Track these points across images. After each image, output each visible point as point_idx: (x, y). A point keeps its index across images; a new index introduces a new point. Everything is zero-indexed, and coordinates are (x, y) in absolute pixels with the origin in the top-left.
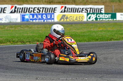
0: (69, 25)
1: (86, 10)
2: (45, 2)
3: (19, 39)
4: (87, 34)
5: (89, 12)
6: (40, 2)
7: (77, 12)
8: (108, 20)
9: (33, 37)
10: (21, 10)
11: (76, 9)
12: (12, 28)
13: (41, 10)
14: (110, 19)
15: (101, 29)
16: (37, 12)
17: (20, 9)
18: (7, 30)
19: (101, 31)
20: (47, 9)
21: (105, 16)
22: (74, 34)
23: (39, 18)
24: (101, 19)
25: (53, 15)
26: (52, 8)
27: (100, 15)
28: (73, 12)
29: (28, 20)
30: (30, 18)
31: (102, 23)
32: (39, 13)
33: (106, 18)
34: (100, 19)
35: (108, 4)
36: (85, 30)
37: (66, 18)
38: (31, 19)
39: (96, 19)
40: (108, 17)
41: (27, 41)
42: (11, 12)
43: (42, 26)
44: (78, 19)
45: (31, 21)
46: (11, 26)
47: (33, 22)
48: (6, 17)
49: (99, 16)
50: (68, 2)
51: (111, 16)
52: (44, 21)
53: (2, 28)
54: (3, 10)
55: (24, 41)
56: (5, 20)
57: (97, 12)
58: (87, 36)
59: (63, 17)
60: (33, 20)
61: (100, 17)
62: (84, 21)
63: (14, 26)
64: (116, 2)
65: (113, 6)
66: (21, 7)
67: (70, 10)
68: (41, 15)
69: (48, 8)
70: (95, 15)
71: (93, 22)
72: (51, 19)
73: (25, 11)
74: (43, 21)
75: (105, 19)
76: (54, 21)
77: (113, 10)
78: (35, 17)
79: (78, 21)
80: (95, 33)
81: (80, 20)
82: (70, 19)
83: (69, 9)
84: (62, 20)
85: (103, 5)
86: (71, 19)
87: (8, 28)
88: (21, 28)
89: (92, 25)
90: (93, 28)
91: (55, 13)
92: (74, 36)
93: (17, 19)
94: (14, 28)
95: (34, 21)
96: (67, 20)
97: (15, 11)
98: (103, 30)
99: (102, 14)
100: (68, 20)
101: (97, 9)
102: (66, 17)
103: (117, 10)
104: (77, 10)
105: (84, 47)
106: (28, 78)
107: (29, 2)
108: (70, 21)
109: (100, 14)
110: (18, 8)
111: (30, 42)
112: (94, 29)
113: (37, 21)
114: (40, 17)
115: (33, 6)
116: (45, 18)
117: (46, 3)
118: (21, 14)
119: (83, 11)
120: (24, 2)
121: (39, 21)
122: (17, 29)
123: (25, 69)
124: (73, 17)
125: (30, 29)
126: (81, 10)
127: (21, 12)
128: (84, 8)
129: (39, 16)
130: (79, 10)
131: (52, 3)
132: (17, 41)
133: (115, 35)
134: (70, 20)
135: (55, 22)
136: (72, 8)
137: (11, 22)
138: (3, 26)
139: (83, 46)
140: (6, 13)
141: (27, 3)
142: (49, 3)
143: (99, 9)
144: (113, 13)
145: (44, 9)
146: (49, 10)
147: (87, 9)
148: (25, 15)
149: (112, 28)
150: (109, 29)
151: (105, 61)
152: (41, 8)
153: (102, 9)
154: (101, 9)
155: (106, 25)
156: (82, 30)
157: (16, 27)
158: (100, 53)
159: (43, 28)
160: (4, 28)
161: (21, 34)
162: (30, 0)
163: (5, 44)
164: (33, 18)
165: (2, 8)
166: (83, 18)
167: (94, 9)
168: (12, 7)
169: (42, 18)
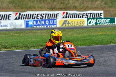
0: (70, 30)
2: (48, 8)
3: (24, 44)
4: (88, 38)
5: (89, 17)
6: (43, 8)
7: (78, 17)
8: (107, 25)
9: (37, 42)
10: (25, 17)
12: (17, 34)
14: (109, 24)
15: (101, 33)
17: (24, 15)
18: (12, 36)
19: (101, 35)
21: (105, 21)
22: (76, 39)
23: (42, 24)
24: (101, 24)
25: (55, 21)
26: (55, 14)
27: (100, 20)
28: (74, 17)
29: (32, 26)
31: (102, 27)
32: (42, 19)
33: (105, 22)
34: (99, 23)
35: (107, 9)
36: (86, 35)
37: (67, 23)
38: (34, 25)
39: (96, 23)
40: (107, 22)
41: (31, 46)
43: (45, 31)
44: (79, 24)
45: (35, 27)
46: (16, 32)
48: (11, 23)
50: (69, 8)
51: (110, 21)
52: (47, 26)
53: (7, 34)
54: (8, 17)
55: (29, 46)
56: (10, 27)
58: (88, 40)
59: (65, 23)
60: (36, 26)
62: (84, 26)
63: (19, 32)
64: (114, 7)
65: (112, 12)
66: (25, 13)
67: (72, 16)
68: (44, 21)
69: (51, 14)
70: (95, 19)
71: (93, 26)
72: (53, 24)
73: (29, 18)
74: (46, 26)
75: (105, 23)
76: (56, 26)
77: (112, 15)
78: (39, 23)
79: (79, 26)
80: (95, 37)
81: (81, 25)
82: (72, 24)
83: (70, 15)
84: (64, 25)
85: (102, 10)
86: (73, 24)
87: (13, 34)
88: (25, 34)
89: (92, 30)
90: (93, 33)
91: (57, 19)
93: (21, 25)
95: (38, 27)
96: (68, 25)
98: (102, 34)
99: (101, 18)
100: (70, 25)
102: (68, 22)
103: (115, 14)
107: (33, 9)
108: (72, 26)
110: (22, 15)
111: (34, 47)
112: (94, 33)
114: (43, 23)
115: (37, 13)
116: (47, 24)
117: (48, 10)
118: (25, 20)
119: (84, 17)
120: (27, 9)
121: (43, 26)
122: (21, 35)
123: (30, 73)
124: (75, 22)
125: (34, 35)
126: (82, 15)
129: (42, 22)
131: (54, 10)
132: (22, 46)
133: (113, 38)
135: (58, 27)
136: (73, 14)
137: (15, 28)
138: (9, 32)
139: (85, 50)
140: (11, 19)
141: (31, 10)
142: (51, 10)
144: (112, 17)
145: (47, 15)
146: (51, 16)
147: (87, 14)
148: (29, 21)
149: (111, 32)
150: (108, 33)
151: (105, 63)
152: (43, 14)
153: (101, 14)
155: (105, 30)
156: (83, 35)
157: (21, 33)
158: (100, 55)
159: (46, 33)
160: (10, 34)
161: (26, 40)
162: (33, 7)
163: (11, 49)
164: (37, 24)
165: (7, 15)
166: (83, 23)
167: (94, 14)
168: (16, 14)
169: (45, 24)
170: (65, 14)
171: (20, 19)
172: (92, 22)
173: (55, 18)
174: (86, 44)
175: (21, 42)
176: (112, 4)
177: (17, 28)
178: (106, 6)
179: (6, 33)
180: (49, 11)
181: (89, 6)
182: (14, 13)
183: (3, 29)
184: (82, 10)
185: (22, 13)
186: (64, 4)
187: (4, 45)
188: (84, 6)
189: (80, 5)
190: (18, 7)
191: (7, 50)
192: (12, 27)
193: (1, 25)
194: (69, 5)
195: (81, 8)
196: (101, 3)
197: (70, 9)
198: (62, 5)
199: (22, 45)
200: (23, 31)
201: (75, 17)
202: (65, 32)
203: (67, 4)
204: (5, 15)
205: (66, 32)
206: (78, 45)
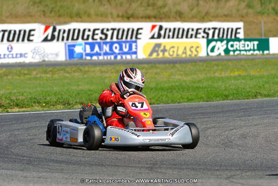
0: (167, 65)
1: (204, 32)
2: (118, 16)
3: (60, 96)
4: (205, 84)
5: (210, 37)
6: (106, 16)
7: (187, 37)
8: (252, 54)
9: (89, 93)
10: (66, 35)
11: (183, 30)
12: (47, 73)
13: (109, 33)
14: (257, 52)
15: (236, 74)
16: (101, 38)
17: (64, 32)
18: (36, 78)
19: (235, 78)
20: (121, 32)
21: (246, 46)
22: (177, 86)
23: (104, 51)
24: (237, 53)
25: (134, 45)
26: (133, 30)
27: (235, 43)
28: (177, 37)
29: (82, 56)
30: (85, 51)
31: (238, 59)
32: (105, 41)
33: (247, 48)
34: (234, 51)
35: (252, 19)
36: (201, 76)
37: (162, 51)
38: (87, 55)
39: (227, 51)
40: (252, 48)
41: (76, 102)
42: (46, 40)
43: (110, 68)
44: (189, 53)
45: (88, 58)
46: (44, 69)
47: (91, 60)
48: (35, 49)
49: (232, 46)
50: (166, 16)
51: (258, 45)
52: (116, 57)
53: (25, 74)
54: (27, 36)
55: (71, 102)
56: (33, 57)
58: (206, 90)
59: (157, 49)
60: (91, 55)
61: (235, 48)
62: (200, 57)
63: (51, 69)
64: (268, 14)
65: (263, 23)
67: (171, 34)
68: (108, 45)
69: (124, 30)
70: (225, 42)
71: (220, 57)
72: (130, 52)
73: (75, 37)
74: (112, 57)
75: (245, 50)
76: (137, 57)
77: (263, 32)
78: (97, 49)
79: (188, 56)
80: (222, 82)
81: (193, 55)
82: (171, 53)
83: (168, 31)
84: (154, 55)
85: (241, 21)
86: (173, 52)
87: (37, 74)
88: (65, 74)
89: (216, 65)
90: (220, 72)
91: (138, 41)
92: (177, 89)
93: (57, 55)
94: (50, 73)
95: (95, 58)
96: (164, 54)
97: (53, 38)
98: (239, 76)
99: (239, 40)
100: (167, 54)
101: (228, 29)
102: (162, 48)
103: (270, 31)
104: (185, 34)
105: (198, 113)
106: (73, 181)
107: (83, 18)
108: (171, 57)
109: (234, 41)
110: (60, 31)
111: (82, 104)
112: (221, 74)
113: (101, 58)
114: (108, 50)
115: (92, 26)
116: (117, 51)
117: (120, 19)
118: (65, 44)
119: (198, 36)
120: (71, 17)
121: (105, 57)
122: (56, 76)
123: (68, 163)
125: (85, 76)
126: (194, 33)
127: (65, 39)
128: (201, 29)
129: (104, 46)
130: (190, 32)
131: (131, 19)
132: (56, 102)
133: (263, 85)
135: (140, 60)
136: (175, 29)
137: (44, 61)
138: (28, 70)
139: (196, 112)
141: (80, 19)
142: (126, 19)
144: (263, 37)
146: (125, 34)
147: (207, 31)
148: (74, 46)
149: (258, 70)
150: (252, 73)
151: (241, 142)
152: (108, 30)
153: (238, 31)
154: (237, 29)
155: (246, 65)
156: (195, 76)
157: (56, 72)
158: (231, 124)
159: (112, 73)
160: (29, 75)
161: (66, 88)
162: (85, 13)
163: (29, 109)
164: (92, 52)
165: (25, 31)
166: (198, 49)
167: (222, 31)
168: (47, 29)
169: (110, 52)
170: (156, 30)
171: (55, 40)
172: (219, 49)
173: (134, 39)
174: (201, 98)
175: (55, 91)
176: (263, 7)
177: (48, 61)
178: (250, 11)
179: (22, 71)
180: (120, 22)
181: (212, 11)
183: (16, 63)
184: (195, 19)
185: (58, 28)
186: (155, 7)
187: (14, 98)
188: (199, 12)
189: (192, 10)
190: (51, 12)
191: (21, 110)
192: (37, 59)
193: (12, 55)
194: (166, 9)
195: (193, 17)
196: (239, 4)
197: (169, 18)
198: (150, 8)
199: (54, 99)
200: (62, 68)
201: (180, 36)
202: (155, 71)
203: (161, 7)
204: (20, 31)
206: (181, 100)
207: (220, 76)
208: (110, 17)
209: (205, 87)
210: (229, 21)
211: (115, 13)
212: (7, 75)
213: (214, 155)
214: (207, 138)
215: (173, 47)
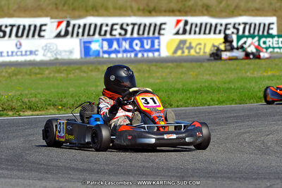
0: (194, 64)
1: (234, 27)
2: (139, 10)
3: (77, 98)
4: (238, 85)
5: (241, 33)
6: (126, 10)
7: (215, 33)
10: (81, 30)
11: (211, 25)
12: (61, 73)
13: (129, 29)
15: (270, 73)
16: (120, 34)
17: (79, 27)
18: (48, 78)
19: (269, 78)
20: (142, 28)
21: (280, 42)
22: (206, 87)
23: (123, 48)
24: (270, 50)
25: (156, 41)
26: (156, 25)
27: (268, 39)
28: (205, 33)
29: (99, 54)
30: (102, 48)
31: (273, 60)
32: (124, 37)
34: (267, 48)
36: (232, 76)
37: (187, 48)
38: (105, 52)
42: (59, 35)
45: (106, 56)
46: (58, 68)
47: (109, 58)
48: (46, 46)
49: (265, 43)
50: (191, 9)
52: (136, 55)
53: (36, 74)
54: (38, 31)
56: (44, 55)
57: (261, 33)
59: (182, 46)
61: (267, 45)
63: (65, 68)
66: (81, 22)
67: (198, 30)
68: (128, 42)
69: (145, 25)
70: (256, 39)
72: (152, 50)
73: (91, 33)
74: (133, 55)
75: (280, 48)
76: (159, 55)
78: (115, 46)
80: (256, 82)
82: (198, 50)
83: (194, 27)
84: (179, 53)
85: (274, 15)
87: (50, 73)
88: (82, 74)
90: (251, 71)
91: (161, 37)
92: (206, 89)
93: (71, 52)
94: (65, 72)
95: (113, 56)
96: (189, 52)
97: (67, 33)
98: (273, 76)
99: (272, 36)
100: (192, 52)
101: (260, 24)
102: (187, 45)
104: (213, 29)
105: (230, 117)
107: (101, 11)
108: (197, 55)
109: (266, 37)
110: (74, 25)
112: (253, 74)
113: (120, 55)
114: (127, 47)
115: (110, 20)
116: (137, 48)
117: (140, 13)
118: (80, 40)
119: (228, 32)
120: (87, 11)
121: (125, 55)
122: (71, 76)
123: (91, 171)
124: (205, 45)
126: (223, 28)
127: (80, 34)
128: (230, 24)
129: (124, 43)
130: (219, 27)
131: (153, 13)
132: (73, 105)
134: (199, 53)
135: (163, 58)
136: (201, 24)
137: (57, 59)
138: (40, 69)
139: (229, 115)
140: (46, 37)
141: (96, 13)
142: (147, 13)
143: (265, 25)
145: (136, 27)
146: (147, 28)
147: (237, 26)
148: (90, 42)
151: (279, 148)
152: (128, 25)
153: (271, 26)
154: (269, 24)
155: (280, 64)
156: (225, 77)
157: (71, 71)
158: (267, 129)
160: (41, 74)
161: (83, 88)
162: (102, 5)
163: (43, 112)
164: (110, 50)
167: (253, 26)
168: (60, 23)
169: (130, 49)
170: (181, 25)
171: (69, 36)
173: (156, 35)
174: (233, 100)
175: (71, 93)
177: (61, 59)
179: (33, 70)
180: (140, 16)
181: (242, 4)
182: (53, 20)
183: (25, 61)
184: (224, 14)
185: (72, 22)
186: (180, 0)
187: (26, 100)
188: (228, 5)
189: (220, 3)
190: (64, 5)
191: (34, 113)
194: (192, 2)
195: (221, 11)
197: (195, 11)
198: (173, 1)
199: (71, 101)
200: (77, 67)
201: (207, 31)
202: (180, 70)
203: (186, 0)
204: (30, 26)
205: (184, 70)
206: (212, 103)
207: (252, 75)
208: (129, 11)
209: (238, 88)
210: (261, 16)
211: (135, 6)
212: (16, 75)
213: (250, 162)
214: (241, 144)
215: (200, 44)
